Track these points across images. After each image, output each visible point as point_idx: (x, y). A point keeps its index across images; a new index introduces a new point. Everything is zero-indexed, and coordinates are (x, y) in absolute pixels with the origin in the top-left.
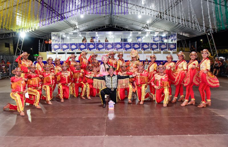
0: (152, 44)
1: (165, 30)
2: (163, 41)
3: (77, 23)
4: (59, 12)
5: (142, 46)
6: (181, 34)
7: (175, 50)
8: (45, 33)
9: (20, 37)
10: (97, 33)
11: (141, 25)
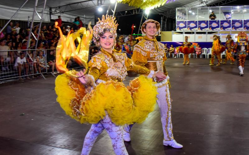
9: (144, 15)
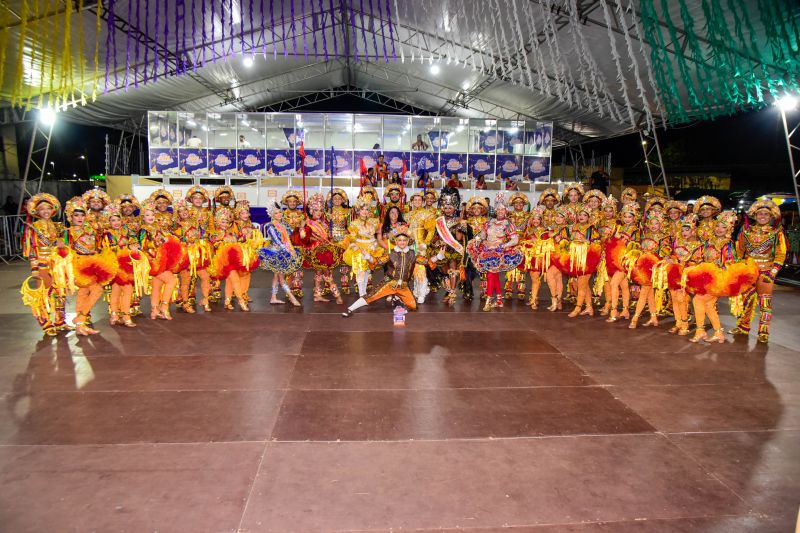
0: (474, 158)
1: (519, 114)
2: (511, 149)
3: (234, 81)
4: (171, 48)
5: (443, 162)
6: (569, 127)
7: (545, 178)
8: (128, 112)
9: (39, 126)
10: (298, 116)
11: (445, 94)
